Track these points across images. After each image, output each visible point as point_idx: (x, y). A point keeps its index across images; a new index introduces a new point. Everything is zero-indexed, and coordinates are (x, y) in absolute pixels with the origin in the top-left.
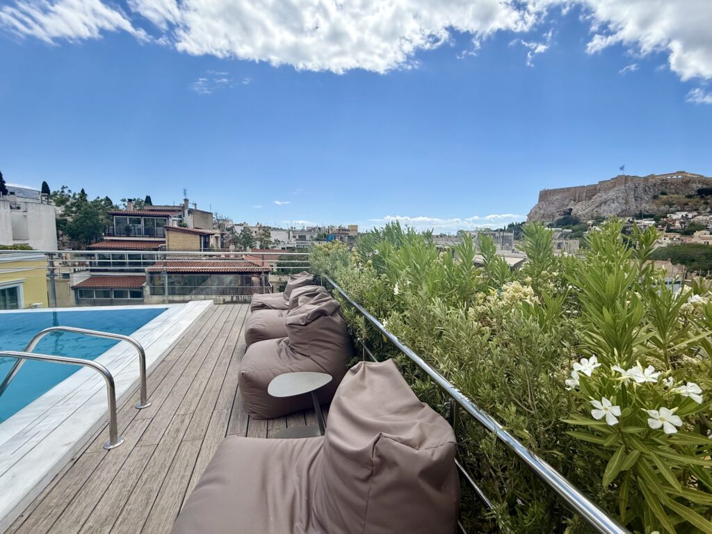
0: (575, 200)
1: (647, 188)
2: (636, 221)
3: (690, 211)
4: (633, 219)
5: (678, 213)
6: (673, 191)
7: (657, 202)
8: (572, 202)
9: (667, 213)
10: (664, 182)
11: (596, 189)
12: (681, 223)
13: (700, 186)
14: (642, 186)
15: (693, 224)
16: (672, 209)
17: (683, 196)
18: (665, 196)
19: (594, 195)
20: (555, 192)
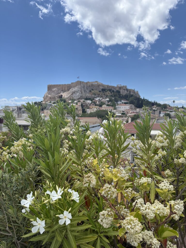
0: (63, 91)
1: (87, 87)
2: (85, 101)
3: (100, 97)
4: (84, 100)
5: (97, 98)
6: (95, 89)
7: (91, 93)
8: (62, 91)
9: (94, 98)
10: (92, 85)
11: (70, 86)
12: (99, 102)
13: (102, 87)
14: (86, 86)
15: (102, 102)
16: (96, 96)
17: (98, 91)
18: (93, 91)
19: (70, 89)
20: (54, 86)
